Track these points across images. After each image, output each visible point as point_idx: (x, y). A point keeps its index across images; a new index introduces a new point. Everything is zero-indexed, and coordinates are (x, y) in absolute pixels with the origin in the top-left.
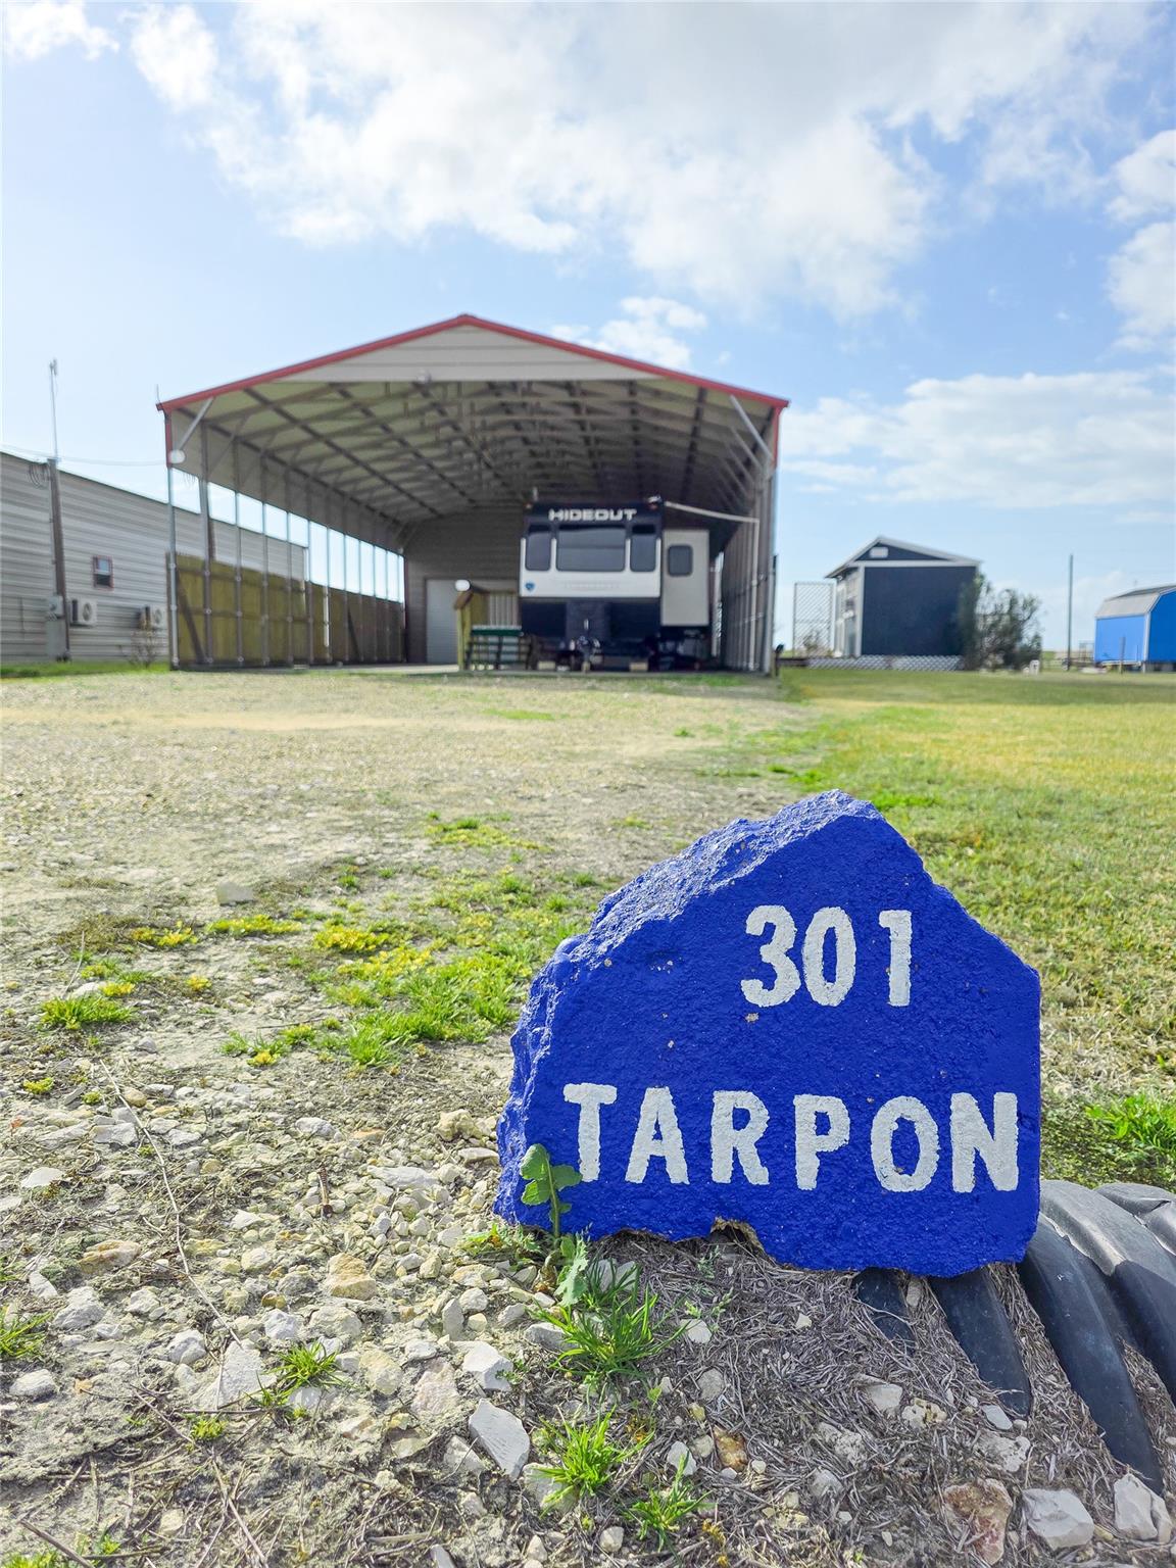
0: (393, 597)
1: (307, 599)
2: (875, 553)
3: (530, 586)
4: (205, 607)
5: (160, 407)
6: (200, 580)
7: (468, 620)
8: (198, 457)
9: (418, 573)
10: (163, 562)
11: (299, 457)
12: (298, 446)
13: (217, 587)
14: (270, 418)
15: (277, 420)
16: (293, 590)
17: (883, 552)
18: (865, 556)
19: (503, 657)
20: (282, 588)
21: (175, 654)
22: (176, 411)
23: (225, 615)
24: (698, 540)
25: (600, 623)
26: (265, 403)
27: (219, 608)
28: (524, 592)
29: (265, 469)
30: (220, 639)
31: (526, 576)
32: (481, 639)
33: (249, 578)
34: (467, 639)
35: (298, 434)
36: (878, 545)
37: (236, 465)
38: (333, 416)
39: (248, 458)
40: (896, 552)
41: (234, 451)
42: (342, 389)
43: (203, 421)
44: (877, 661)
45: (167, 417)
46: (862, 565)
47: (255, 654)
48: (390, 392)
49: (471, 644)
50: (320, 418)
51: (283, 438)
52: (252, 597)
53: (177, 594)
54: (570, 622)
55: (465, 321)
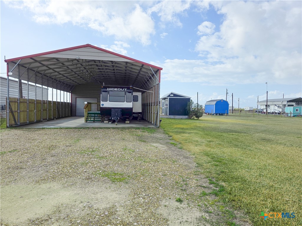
0: (68, 102)
1: (47, 105)
2: (171, 95)
3: (103, 105)
4: (18, 110)
5: (6, 61)
6: (17, 103)
7: (87, 111)
8: (17, 73)
9: (74, 96)
10: (5, 100)
11: (45, 73)
12: (45, 70)
13: (22, 105)
14: (37, 64)
15: (39, 65)
16: (43, 103)
17: (173, 95)
19: (95, 119)
20: (41, 103)
21: (8, 124)
22: (10, 63)
23: (23, 111)
24: (139, 94)
25: (120, 114)
26: (36, 61)
27: (22, 110)
28: (101, 106)
29: (36, 75)
30: (22, 118)
31: (102, 103)
32: (90, 115)
33: (31, 102)
34: (87, 115)
35: (45, 68)
36: (172, 94)
37: (28, 75)
38: (54, 64)
39: (32, 73)
40: (175, 95)
41: (28, 72)
42: (57, 59)
43: (18, 64)
44: (172, 117)
45: (8, 64)
46: (169, 97)
47: (32, 120)
48: (68, 60)
49: (88, 116)
50: (51, 65)
51: (40, 69)
52: (32, 106)
53: (9, 108)
54: (112, 113)
55: (88, 46)
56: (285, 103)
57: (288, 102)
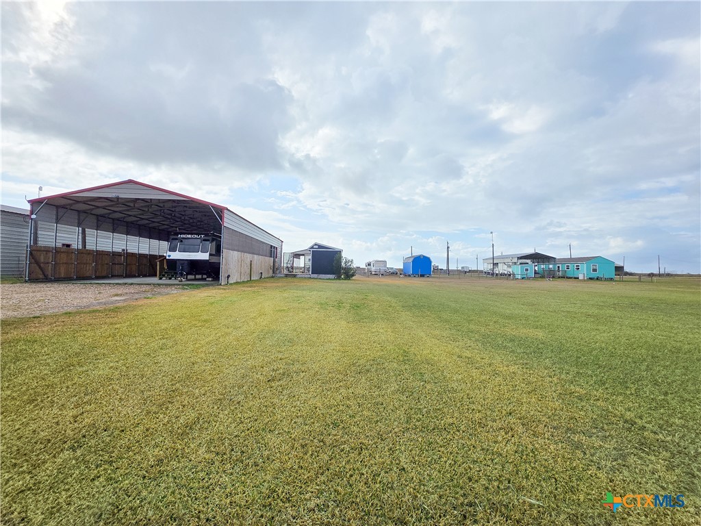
2: (315, 247)
3: (169, 256)
4: (52, 261)
5: (29, 201)
6: (50, 253)
8: (54, 217)
13: (63, 255)
18: (312, 248)
23: (66, 263)
25: (186, 267)
27: (63, 261)
28: (167, 258)
30: (63, 271)
33: (85, 252)
37: (79, 219)
40: (320, 247)
44: (315, 276)
45: (31, 205)
46: (312, 250)
47: (87, 275)
55: (130, 182)
56: (516, 260)
57: (518, 258)
